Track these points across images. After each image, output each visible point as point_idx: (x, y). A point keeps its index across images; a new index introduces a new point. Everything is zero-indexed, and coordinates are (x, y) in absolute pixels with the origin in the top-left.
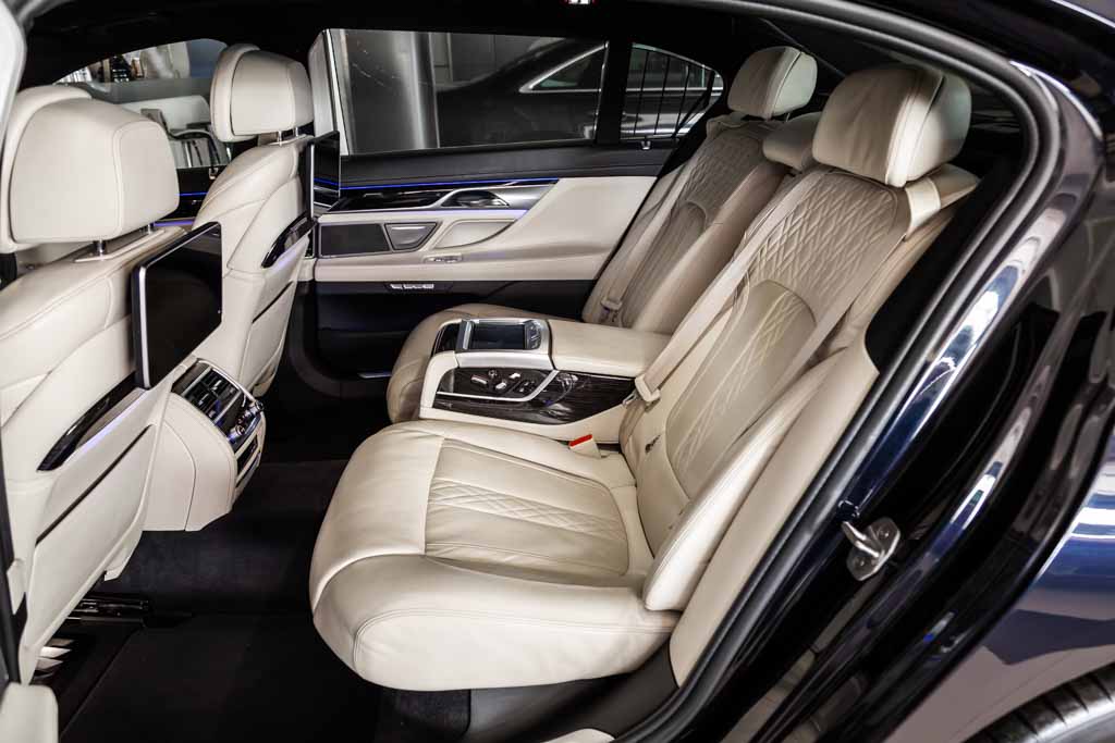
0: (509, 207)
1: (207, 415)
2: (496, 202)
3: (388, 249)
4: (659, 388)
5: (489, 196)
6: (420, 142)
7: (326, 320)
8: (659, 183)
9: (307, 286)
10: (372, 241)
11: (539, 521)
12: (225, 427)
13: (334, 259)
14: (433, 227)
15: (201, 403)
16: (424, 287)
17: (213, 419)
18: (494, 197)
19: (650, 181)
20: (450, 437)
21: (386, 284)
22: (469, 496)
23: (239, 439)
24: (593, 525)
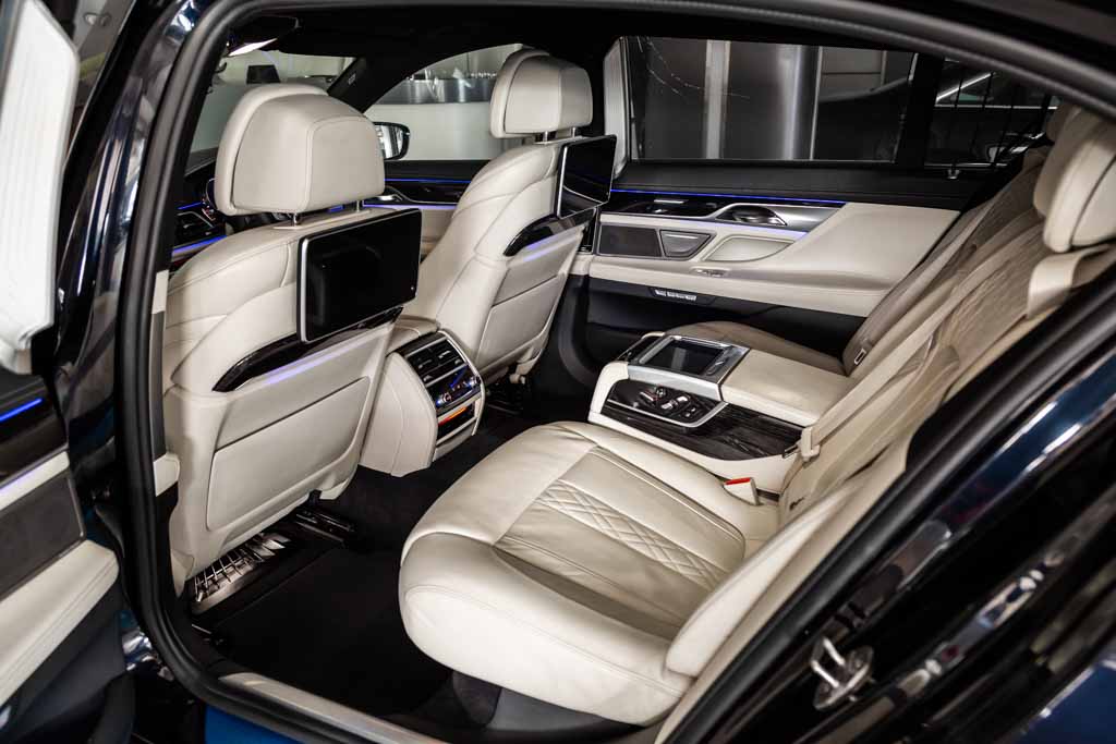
0: (786, 227)
1: (422, 379)
2: (773, 220)
3: (660, 255)
4: (822, 443)
5: (767, 214)
6: (789, 152)
7: (596, 314)
8: (963, 218)
9: (581, 280)
10: (645, 244)
11: (638, 548)
12: (434, 392)
13: (610, 258)
14: (707, 238)
15: (421, 366)
16: (687, 297)
17: (425, 383)
18: (773, 215)
19: (954, 214)
20: (602, 445)
21: (651, 289)
22: (581, 505)
23: (444, 406)
24: (697, 570)
